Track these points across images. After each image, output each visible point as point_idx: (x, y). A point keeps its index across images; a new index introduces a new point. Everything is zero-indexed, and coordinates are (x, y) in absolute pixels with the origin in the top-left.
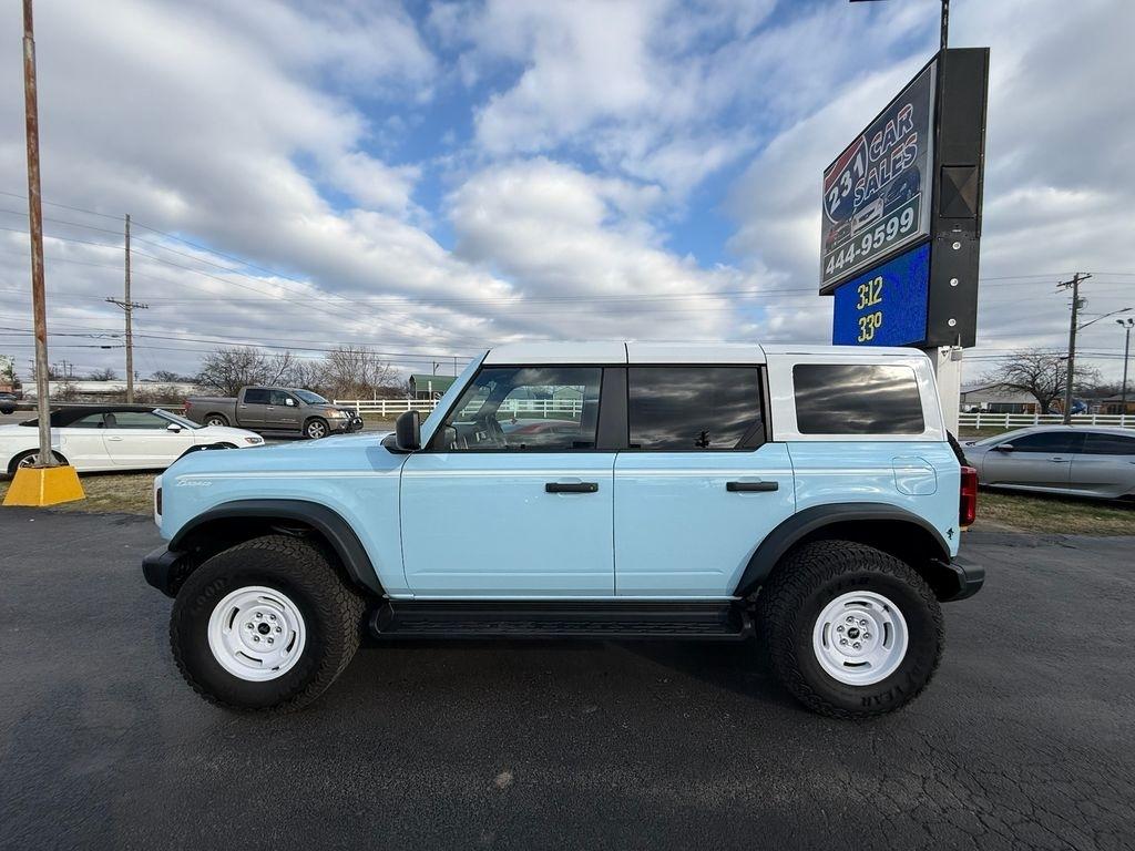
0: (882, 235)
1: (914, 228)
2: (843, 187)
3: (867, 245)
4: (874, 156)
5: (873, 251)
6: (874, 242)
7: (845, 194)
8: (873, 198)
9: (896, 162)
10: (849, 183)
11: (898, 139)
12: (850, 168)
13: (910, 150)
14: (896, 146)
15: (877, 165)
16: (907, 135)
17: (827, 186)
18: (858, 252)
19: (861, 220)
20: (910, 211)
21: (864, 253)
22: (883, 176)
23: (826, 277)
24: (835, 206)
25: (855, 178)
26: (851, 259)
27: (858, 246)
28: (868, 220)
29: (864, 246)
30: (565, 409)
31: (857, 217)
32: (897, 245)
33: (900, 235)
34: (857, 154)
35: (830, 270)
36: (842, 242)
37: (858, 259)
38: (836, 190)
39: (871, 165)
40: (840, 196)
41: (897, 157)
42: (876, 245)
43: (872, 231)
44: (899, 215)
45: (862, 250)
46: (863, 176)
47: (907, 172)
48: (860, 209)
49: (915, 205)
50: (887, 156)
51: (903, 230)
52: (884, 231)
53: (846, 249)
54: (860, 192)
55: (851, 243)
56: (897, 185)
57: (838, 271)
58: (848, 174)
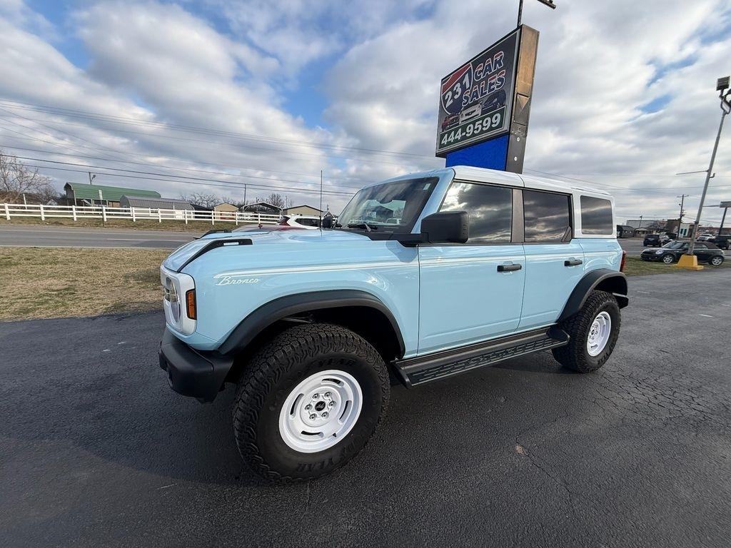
0: (480, 126)
1: (501, 125)
2: (455, 93)
3: (470, 131)
4: (477, 78)
5: (474, 135)
6: (474, 130)
7: (456, 97)
8: (475, 103)
9: (491, 84)
10: (459, 90)
11: (493, 71)
12: (461, 81)
13: (500, 80)
14: (491, 75)
15: (479, 83)
16: (499, 70)
17: (444, 89)
18: (464, 134)
19: (466, 115)
20: (498, 115)
21: (468, 135)
22: (482, 91)
23: (441, 146)
24: (449, 103)
25: (464, 88)
26: (459, 137)
27: (464, 130)
28: (470, 116)
29: (468, 131)
30: (224, 218)
31: (464, 113)
32: (489, 134)
33: (491, 129)
34: (466, 73)
35: (445, 142)
36: (453, 126)
37: (464, 138)
38: (450, 93)
39: (475, 83)
40: (453, 98)
41: (492, 81)
42: (476, 132)
43: (474, 123)
44: (491, 116)
45: (467, 133)
46: (469, 88)
47: (498, 93)
48: (466, 108)
49: (502, 112)
50: (485, 79)
51: (493, 126)
52: (482, 124)
53: (456, 131)
54: (466, 98)
55: (459, 128)
56: (491, 98)
57: (449, 143)
58: (459, 85)
